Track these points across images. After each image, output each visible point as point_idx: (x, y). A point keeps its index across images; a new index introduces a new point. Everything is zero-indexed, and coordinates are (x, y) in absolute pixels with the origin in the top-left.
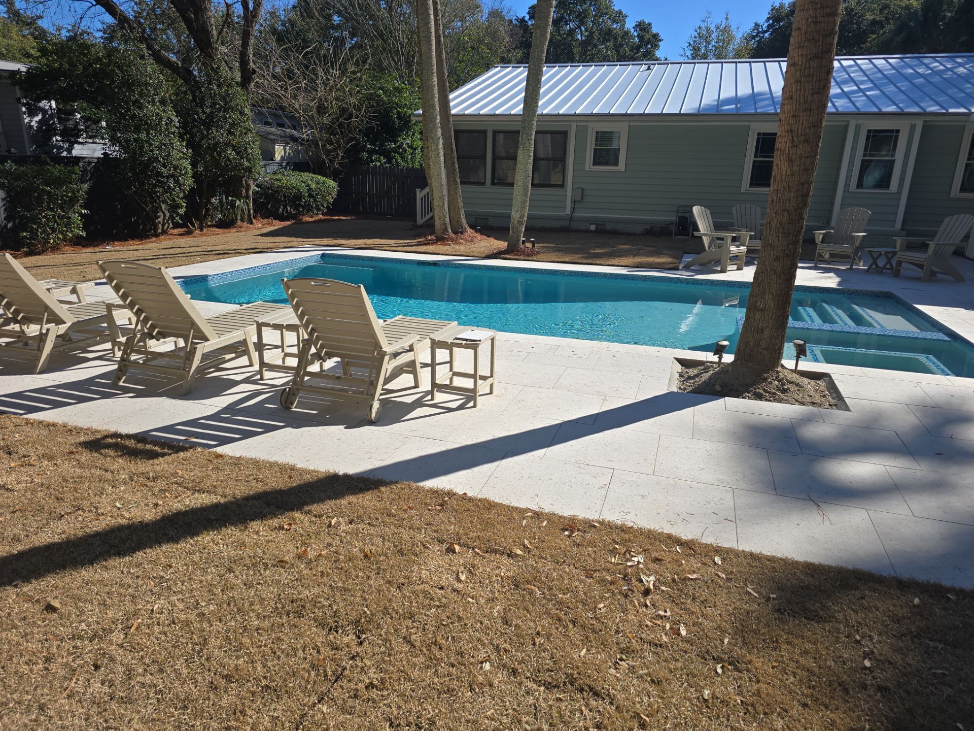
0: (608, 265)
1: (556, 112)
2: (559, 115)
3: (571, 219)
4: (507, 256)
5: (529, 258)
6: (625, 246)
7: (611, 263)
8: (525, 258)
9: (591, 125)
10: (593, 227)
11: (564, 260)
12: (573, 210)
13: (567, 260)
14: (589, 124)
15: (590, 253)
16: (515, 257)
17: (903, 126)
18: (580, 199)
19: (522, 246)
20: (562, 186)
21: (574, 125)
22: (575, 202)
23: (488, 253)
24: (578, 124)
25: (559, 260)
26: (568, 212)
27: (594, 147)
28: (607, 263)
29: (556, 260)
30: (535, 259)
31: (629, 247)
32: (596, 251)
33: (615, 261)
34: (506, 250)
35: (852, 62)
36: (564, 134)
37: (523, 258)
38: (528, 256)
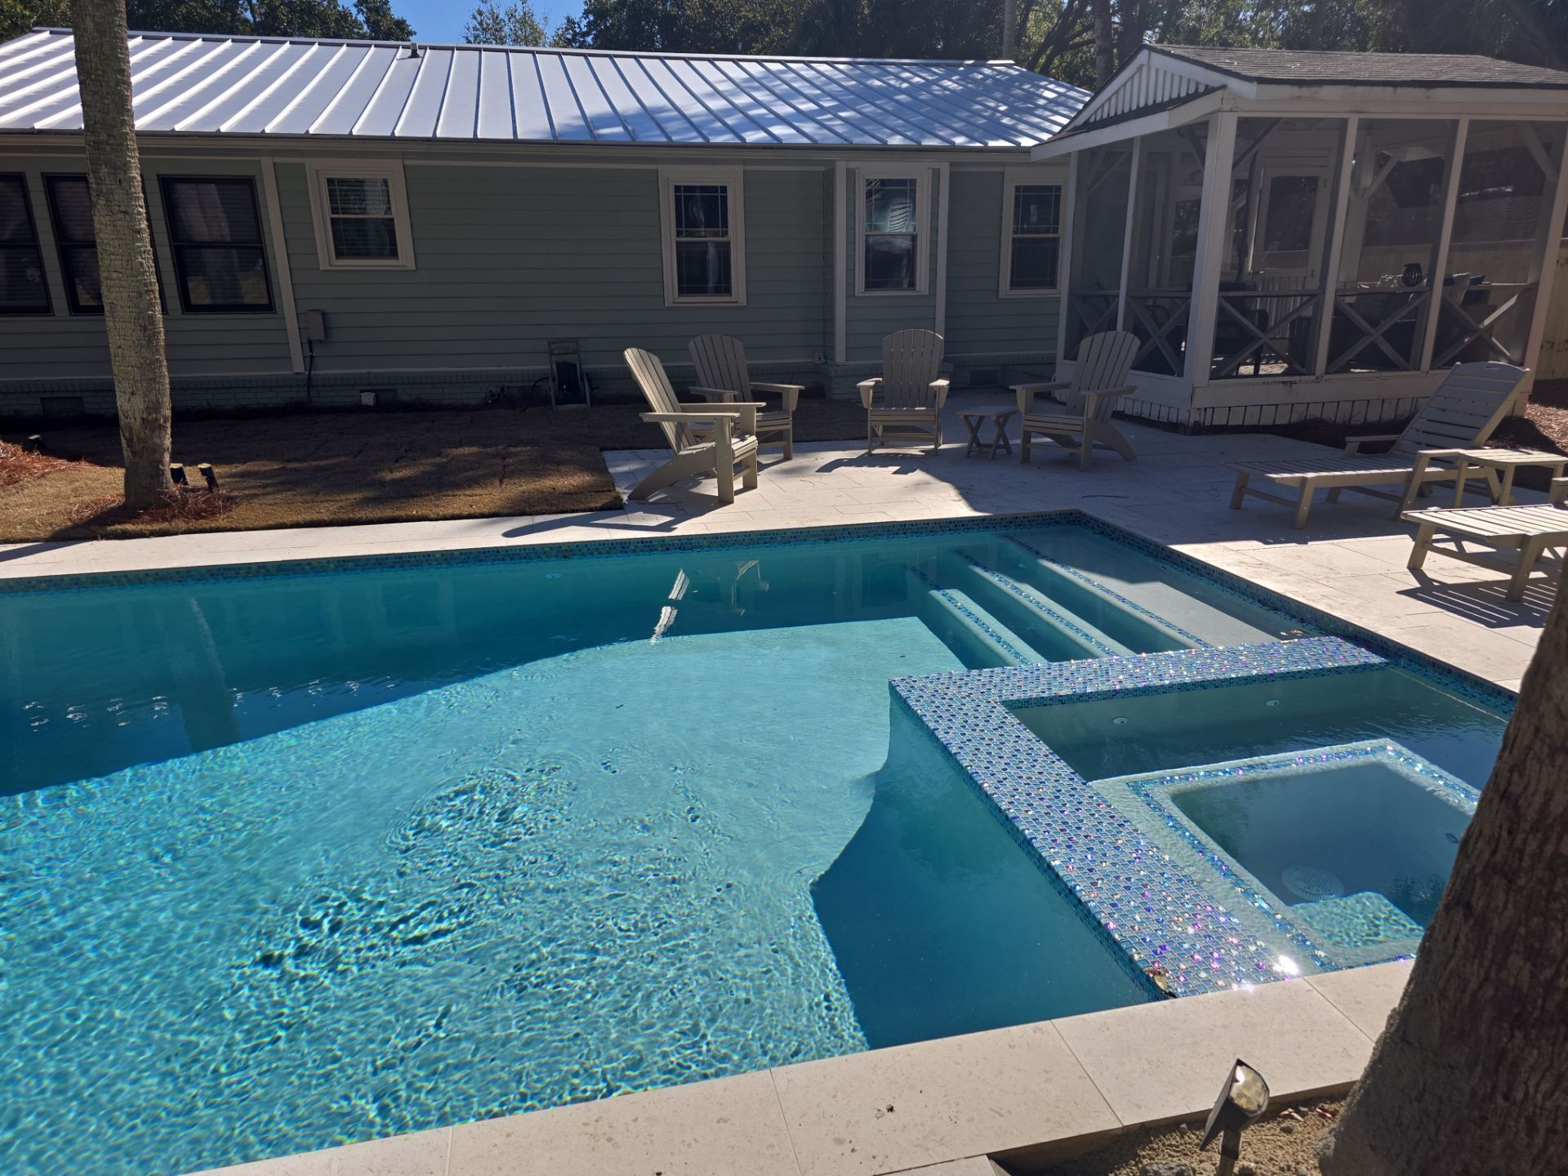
0: (445, 518)
1: (212, 129)
2: (218, 135)
3: (310, 382)
4: (129, 527)
5: (204, 524)
6: (466, 450)
7: (450, 511)
8: (193, 524)
9: (312, 164)
10: (368, 399)
11: (316, 517)
12: (311, 361)
13: (325, 516)
14: (307, 161)
15: (383, 483)
16: (156, 527)
17: (920, 171)
18: (321, 337)
19: (174, 488)
20: (269, 307)
21: (267, 163)
22: (310, 343)
23: (61, 522)
24: (278, 160)
25: (300, 518)
26: (299, 366)
27: (329, 215)
28: (441, 511)
29: (288, 520)
30: (222, 523)
31: (474, 449)
32: (397, 475)
33: (461, 501)
34: (123, 507)
35: (779, 67)
36: (248, 184)
37: (183, 525)
38: (198, 515)
